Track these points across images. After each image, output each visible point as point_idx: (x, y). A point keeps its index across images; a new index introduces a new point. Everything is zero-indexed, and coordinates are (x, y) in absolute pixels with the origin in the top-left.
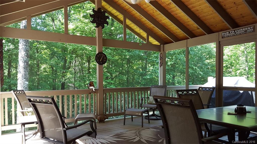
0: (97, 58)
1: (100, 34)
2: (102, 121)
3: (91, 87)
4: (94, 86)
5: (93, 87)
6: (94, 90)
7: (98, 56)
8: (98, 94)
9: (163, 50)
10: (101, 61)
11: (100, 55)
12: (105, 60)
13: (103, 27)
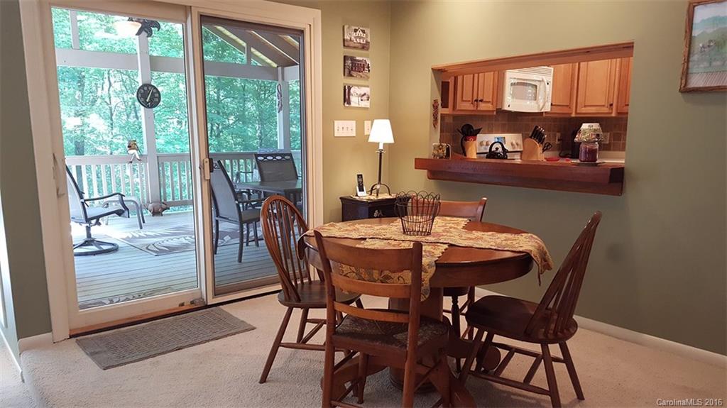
0: (140, 95)
1: (144, 46)
2: (156, 213)
3: (131, 152)
4: (137, 149)
5: (134, 151)
6: (138, 157)
7: (142, 91)
8: (148, 164)
9: (283, 79)
10: (149, 102)
11: (145, 88)
12: (157, 100)
13: (150, 35)
